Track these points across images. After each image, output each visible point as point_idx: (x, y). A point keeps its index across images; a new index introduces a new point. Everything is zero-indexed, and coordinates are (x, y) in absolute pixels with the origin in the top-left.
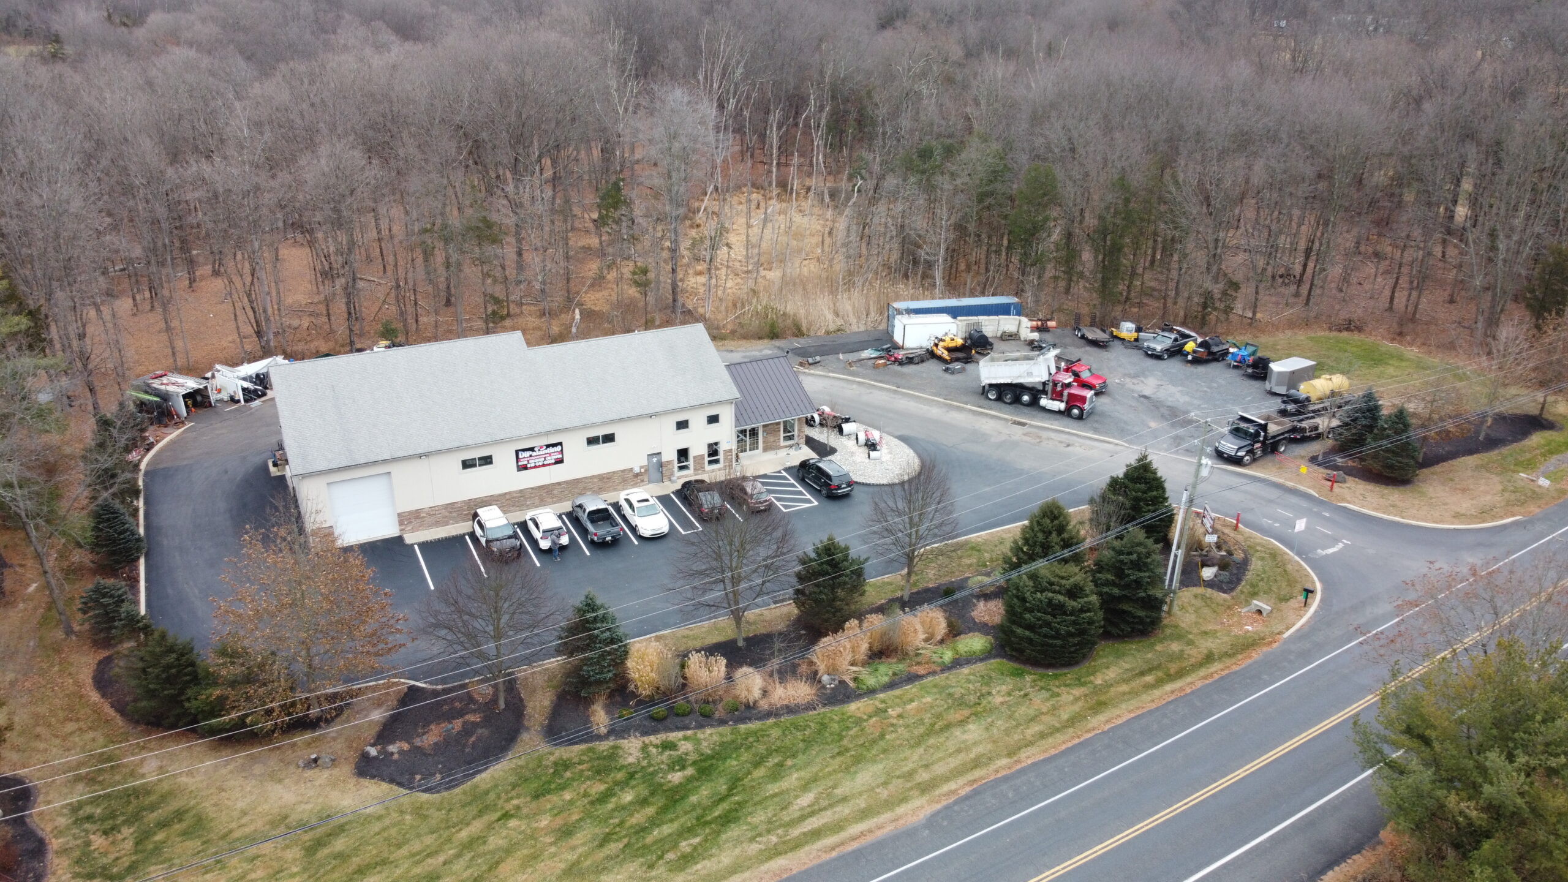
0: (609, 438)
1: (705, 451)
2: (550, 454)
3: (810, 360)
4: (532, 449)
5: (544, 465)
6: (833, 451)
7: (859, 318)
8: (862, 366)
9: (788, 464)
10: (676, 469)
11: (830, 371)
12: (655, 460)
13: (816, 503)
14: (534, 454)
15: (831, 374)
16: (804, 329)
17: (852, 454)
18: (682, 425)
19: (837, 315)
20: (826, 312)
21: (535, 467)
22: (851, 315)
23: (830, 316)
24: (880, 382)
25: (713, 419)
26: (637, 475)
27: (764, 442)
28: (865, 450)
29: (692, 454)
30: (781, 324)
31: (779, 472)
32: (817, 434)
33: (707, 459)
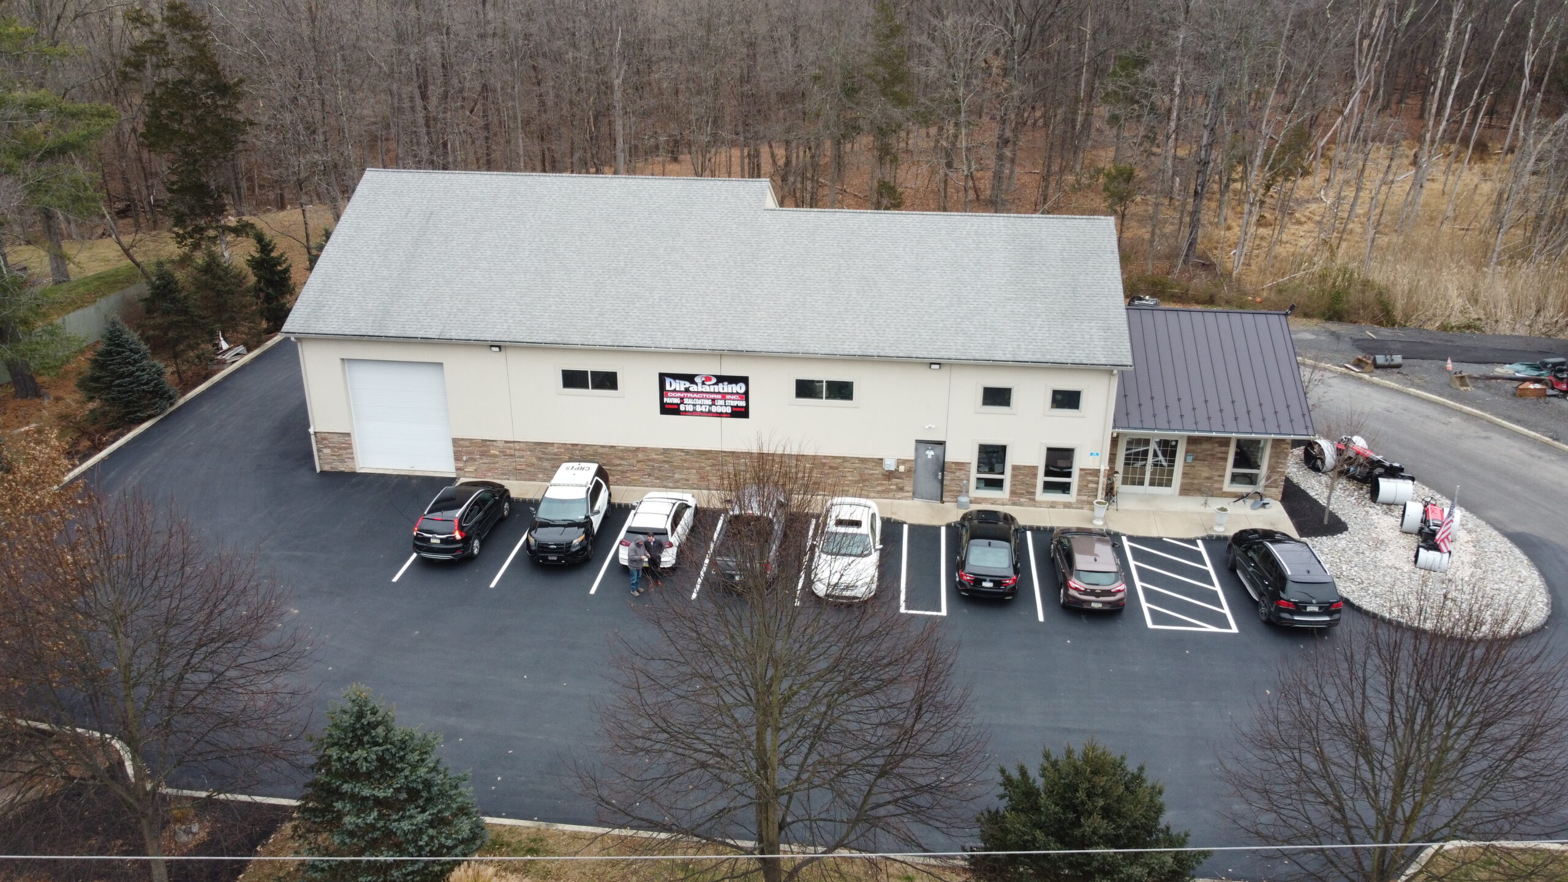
0: (841, 391)
1: (1039, 461)
2: (724, 395)
3: (1380, 359)
4: (690, 378)
5: (710, 414)
6: (1336, 526)
7: (1518, 313)
8: (1489, 387)
9: (1219, 530)
10: (973, 483)
11: (1413, 385)
12: (930, 454)
13: (1234, 629)
14: (693, 388)
15: (1413, 390)
16: (1398, 315)
17: (1379, 544)
18: (997, 397)
19: (1474, 299)
20: (1453, 293)
21: (694, 413)
22: (1503, 305)
23: (1458, 303)
24: (1518, 422)
25: (1067, 400)
26: (890, 475)
27: (1185, 475)
28: (1413, 541)
29: (1012, 459)
30: (1354, 296)
31: (1193, 542)
32: (1315, 486)
33: (1041, 478)
